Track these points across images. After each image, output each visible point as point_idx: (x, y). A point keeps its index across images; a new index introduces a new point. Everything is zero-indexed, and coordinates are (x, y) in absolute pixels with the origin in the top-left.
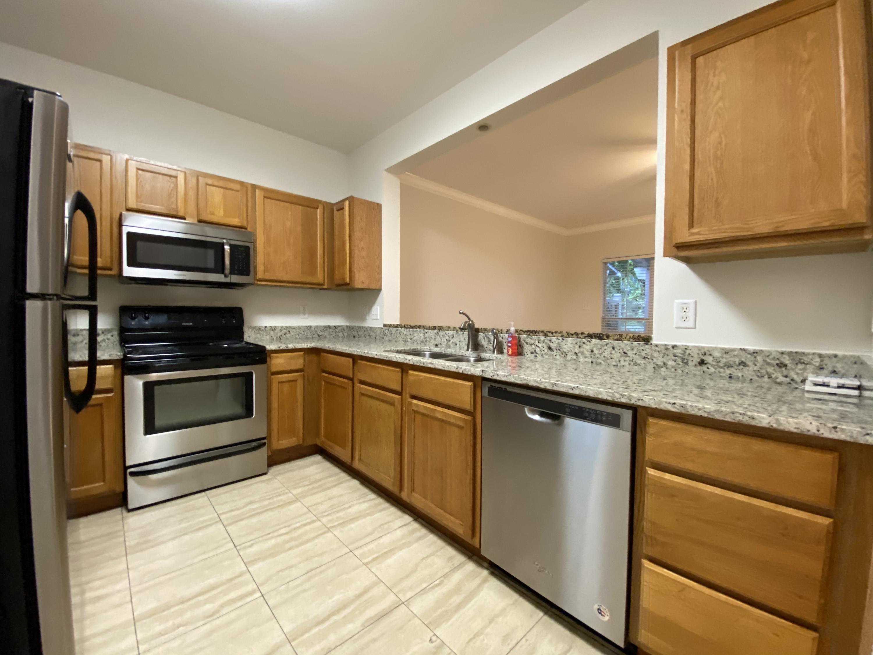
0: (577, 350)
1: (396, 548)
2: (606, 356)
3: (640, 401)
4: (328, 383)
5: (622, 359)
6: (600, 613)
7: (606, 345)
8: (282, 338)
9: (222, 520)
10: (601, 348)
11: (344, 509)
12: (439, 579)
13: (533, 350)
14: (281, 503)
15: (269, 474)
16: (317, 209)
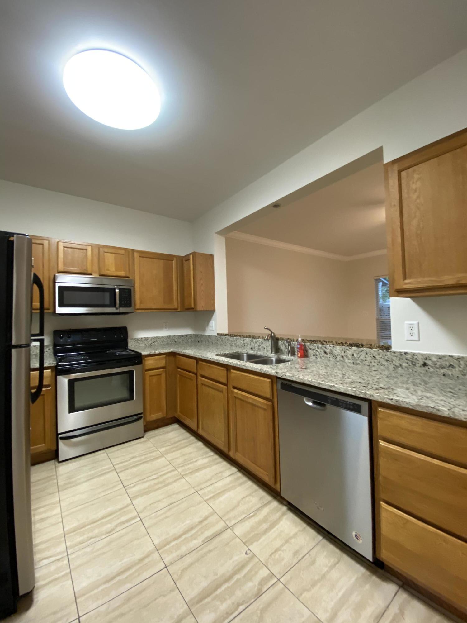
0: (343, 354)
1: (225, 490)
2: (362, 359)
3: (372, 397)
4: (181, 376)
5: (373, 361)
6: (357, 538)
7: (362, 351)
8: (152, 345)
9: (116, 469)
10: (358, 354)
11: (193, 462)
12: (254, 512)
13: (315, 354)
14: (152, 458)
15: (145, 437)
16: (173, 261)
